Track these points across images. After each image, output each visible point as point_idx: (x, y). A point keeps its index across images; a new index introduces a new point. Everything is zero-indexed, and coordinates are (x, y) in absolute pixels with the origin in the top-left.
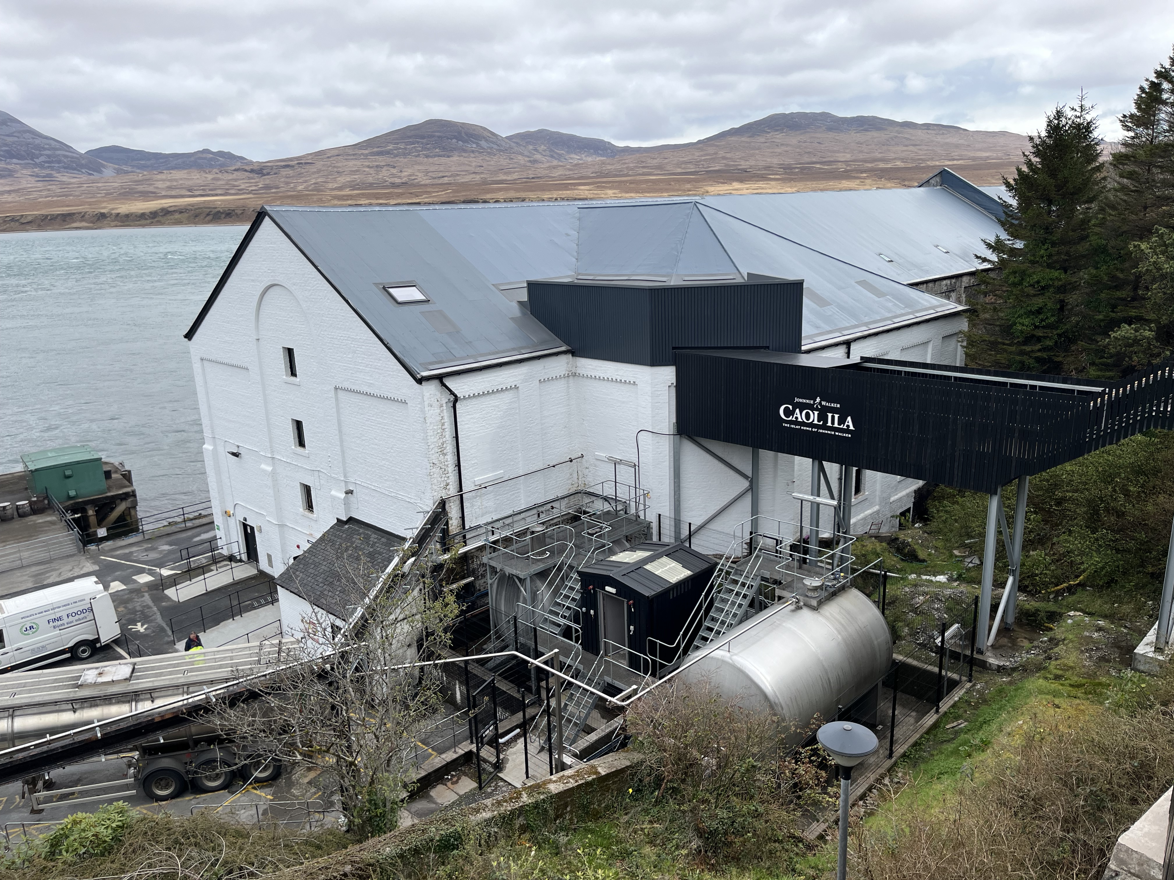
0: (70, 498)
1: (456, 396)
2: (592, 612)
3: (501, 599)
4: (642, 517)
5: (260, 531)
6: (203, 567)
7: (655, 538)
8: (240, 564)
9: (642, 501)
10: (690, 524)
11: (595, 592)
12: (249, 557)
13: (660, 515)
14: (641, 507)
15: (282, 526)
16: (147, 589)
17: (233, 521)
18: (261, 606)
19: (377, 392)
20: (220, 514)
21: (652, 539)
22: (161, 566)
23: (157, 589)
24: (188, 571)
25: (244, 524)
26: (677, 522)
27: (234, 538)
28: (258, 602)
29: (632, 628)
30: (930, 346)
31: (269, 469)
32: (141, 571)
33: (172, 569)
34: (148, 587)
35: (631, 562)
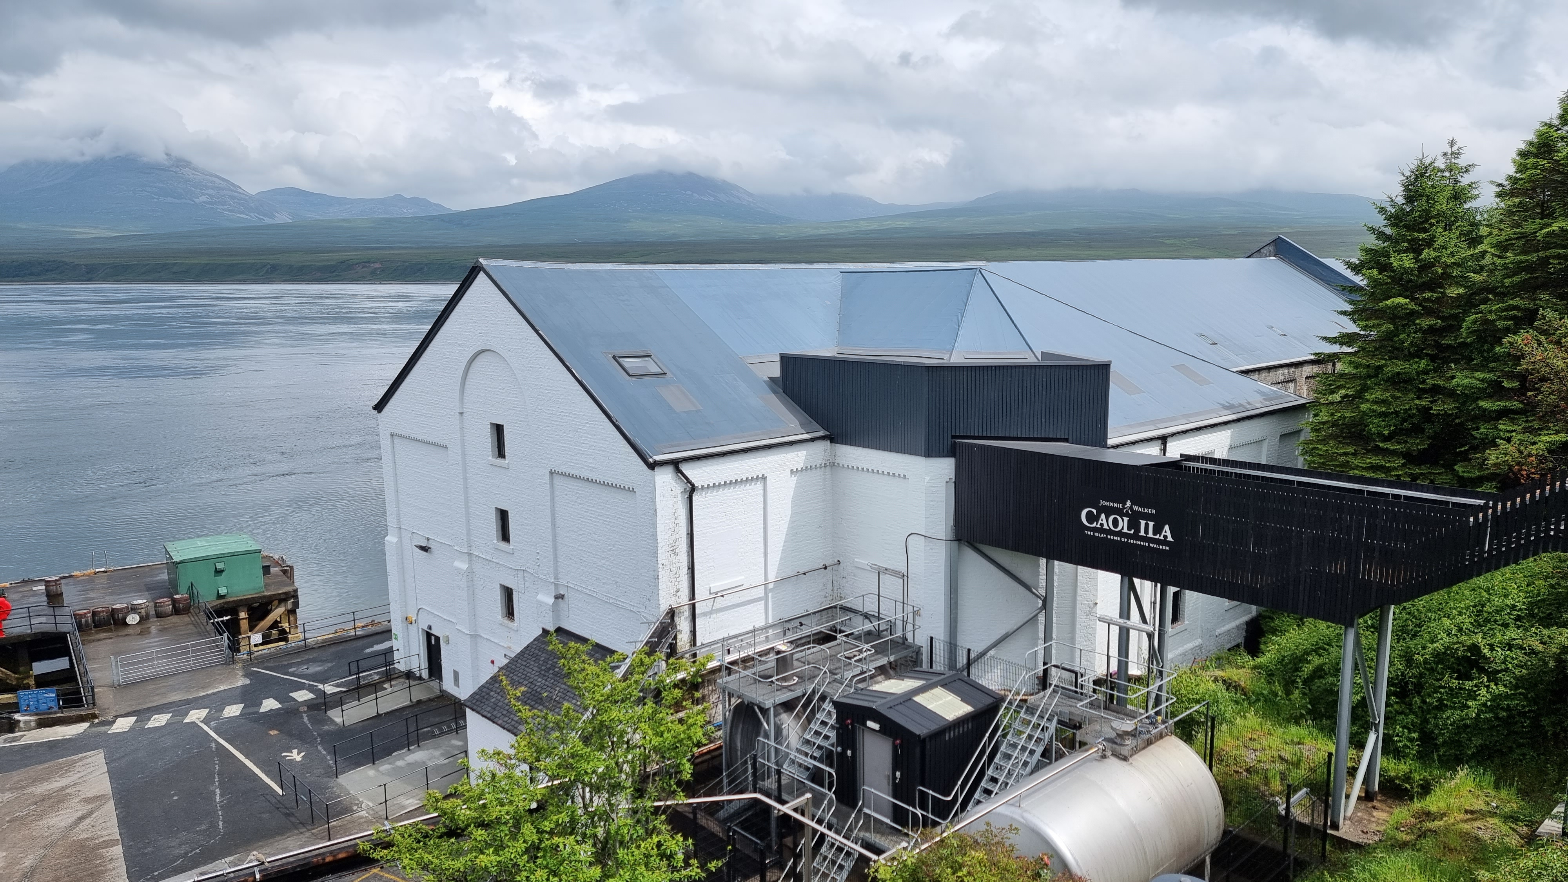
0: (220, 597)
1: (693, 485)
2: (849, 753)
3: (736, 733)
4: (910, 640)
5: (447, 641)
6: (375, 685)
7: (925, 666)
8: (419, 682)
9: (910, 620)
10: (969, 650)
11: (854, 727)
12: (431, 674)
13: (932, 638)
14: (909, 627)
15: (475, 637)
16: (305, 709)
17: (416, 629)
18: (442, 733)
19: (601, 478)
20: (399, 620)
21: (921, 667)
22: (324, 682)
23: (319, 709)
24: (358, 688)
25: (427, 633)
26: (952, 647)
27: (414, 651)
28: (441, 729)
29: (898, 774)
30: (1265, 445)
31: (464, 566)
32: (300, 687)
33: (337, 686)
34: (308, 707)
35: (899, 692)
